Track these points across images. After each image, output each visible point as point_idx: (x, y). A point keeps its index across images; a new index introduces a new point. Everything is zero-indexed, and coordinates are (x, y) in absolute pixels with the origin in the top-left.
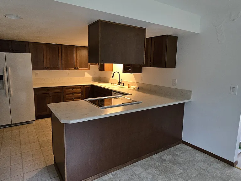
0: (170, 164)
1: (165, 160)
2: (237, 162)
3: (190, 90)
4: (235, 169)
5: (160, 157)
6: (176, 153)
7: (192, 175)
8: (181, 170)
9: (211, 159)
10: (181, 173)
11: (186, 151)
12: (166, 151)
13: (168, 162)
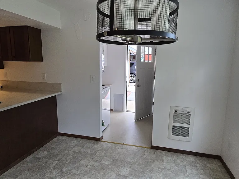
0: (46, 160)
1: (39, 158)
2: (102, 137)
3: (60, 83)
4: (101, 143)
5: (34, 157)
6: (53, 147)
7: (67, 161)
8: (57, 161)
9: (84, 141)
10: (57, 164)
11: (63, 141)
12: (42, 149)
13: (43, 159)
